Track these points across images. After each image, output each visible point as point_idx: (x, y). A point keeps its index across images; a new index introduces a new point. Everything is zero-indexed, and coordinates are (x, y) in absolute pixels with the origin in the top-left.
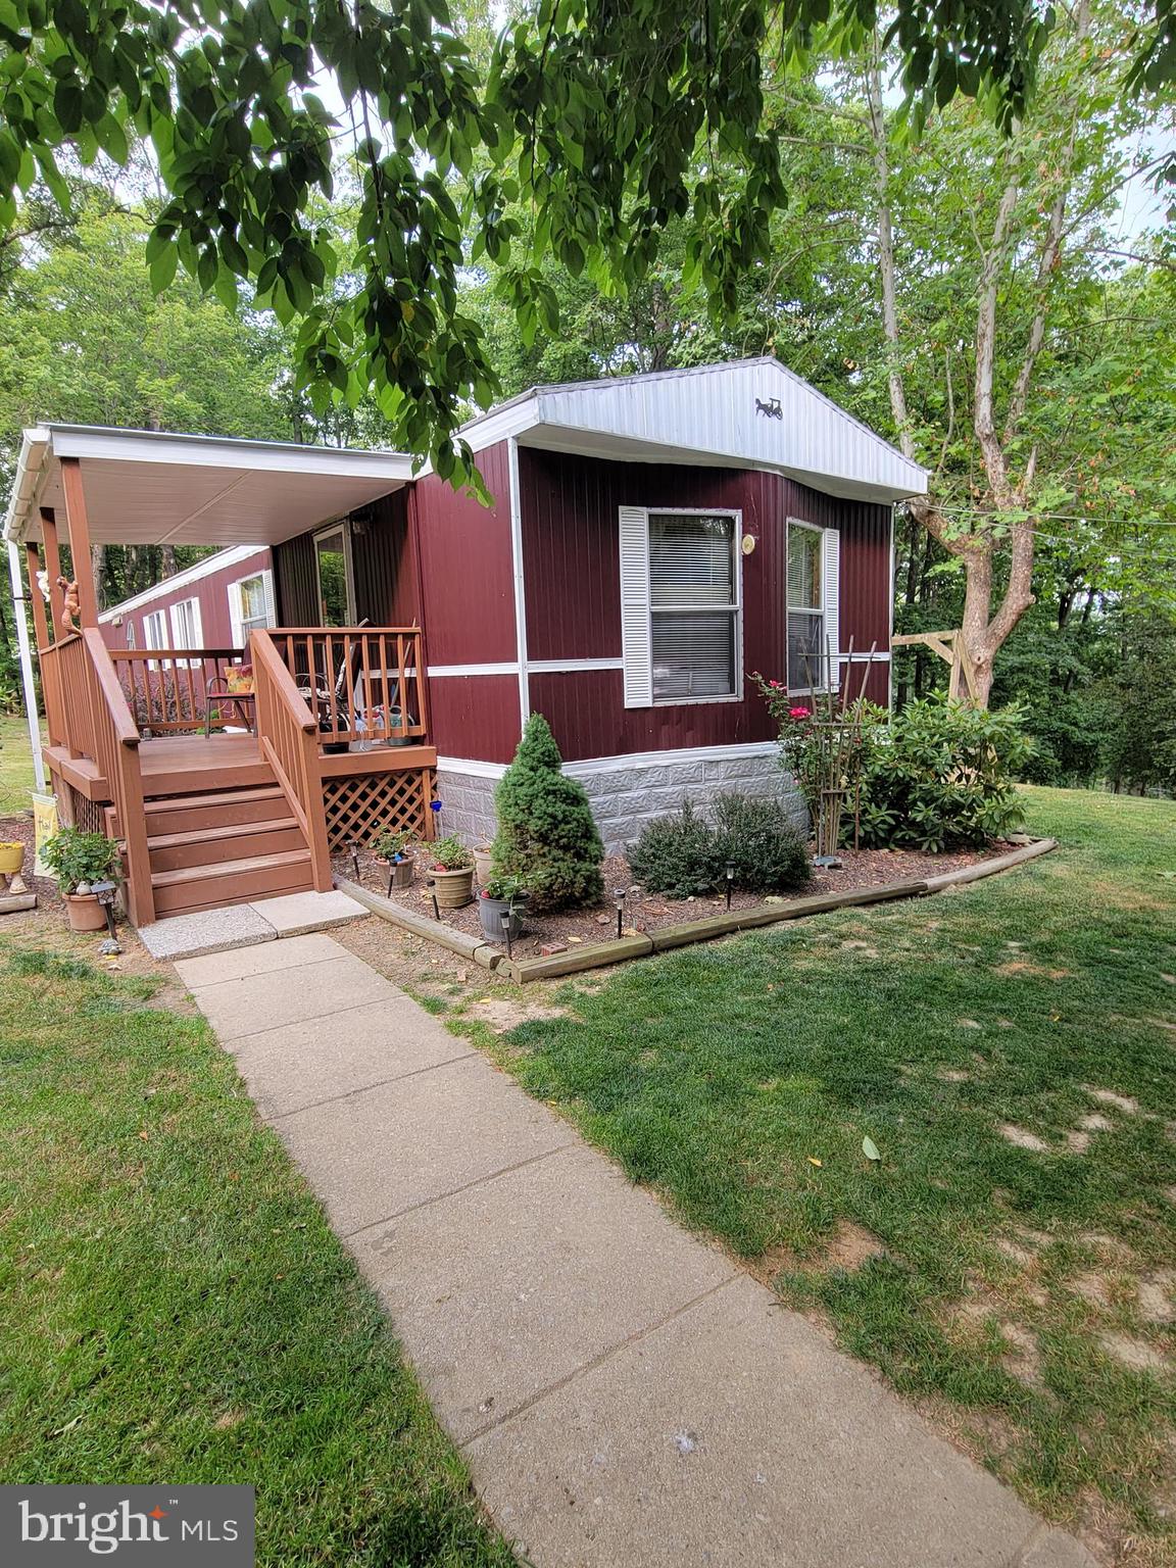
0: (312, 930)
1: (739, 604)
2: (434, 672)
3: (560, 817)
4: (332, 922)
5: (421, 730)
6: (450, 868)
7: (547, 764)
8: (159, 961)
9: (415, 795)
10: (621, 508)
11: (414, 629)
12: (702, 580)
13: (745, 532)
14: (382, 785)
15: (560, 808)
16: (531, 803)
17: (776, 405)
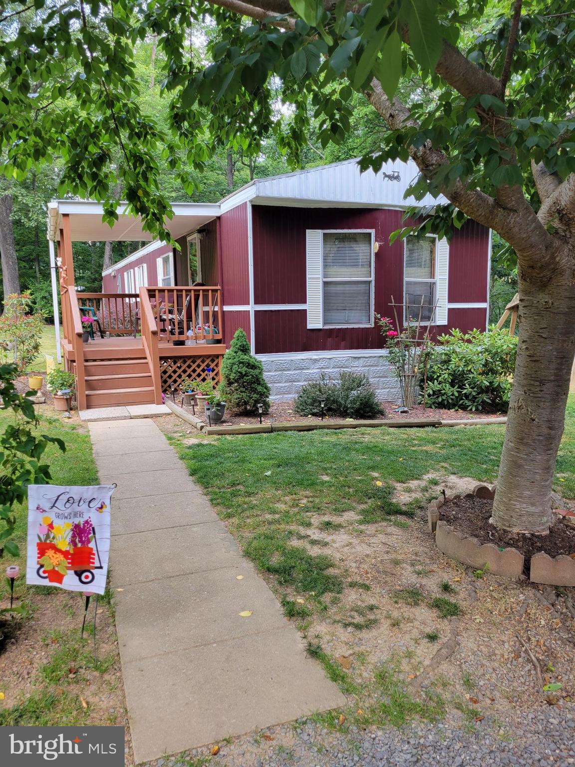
0: (146, 417)
1: (372, 278)
2: (226, 308)
3: (244, 373)
4: (155, 415)
5: (220, 336)
6: (203, 395)
7: (242, 351)
8: (83, 421)
9: (215, 368)
10: (308, 231)
11: (219, 287)
12: (355, 265)
13: (376, 240)
14: (199, 361)
15: (244, 370)
16: (232, 366)
17: (396, 174)
